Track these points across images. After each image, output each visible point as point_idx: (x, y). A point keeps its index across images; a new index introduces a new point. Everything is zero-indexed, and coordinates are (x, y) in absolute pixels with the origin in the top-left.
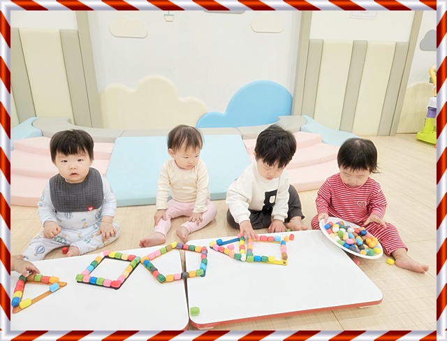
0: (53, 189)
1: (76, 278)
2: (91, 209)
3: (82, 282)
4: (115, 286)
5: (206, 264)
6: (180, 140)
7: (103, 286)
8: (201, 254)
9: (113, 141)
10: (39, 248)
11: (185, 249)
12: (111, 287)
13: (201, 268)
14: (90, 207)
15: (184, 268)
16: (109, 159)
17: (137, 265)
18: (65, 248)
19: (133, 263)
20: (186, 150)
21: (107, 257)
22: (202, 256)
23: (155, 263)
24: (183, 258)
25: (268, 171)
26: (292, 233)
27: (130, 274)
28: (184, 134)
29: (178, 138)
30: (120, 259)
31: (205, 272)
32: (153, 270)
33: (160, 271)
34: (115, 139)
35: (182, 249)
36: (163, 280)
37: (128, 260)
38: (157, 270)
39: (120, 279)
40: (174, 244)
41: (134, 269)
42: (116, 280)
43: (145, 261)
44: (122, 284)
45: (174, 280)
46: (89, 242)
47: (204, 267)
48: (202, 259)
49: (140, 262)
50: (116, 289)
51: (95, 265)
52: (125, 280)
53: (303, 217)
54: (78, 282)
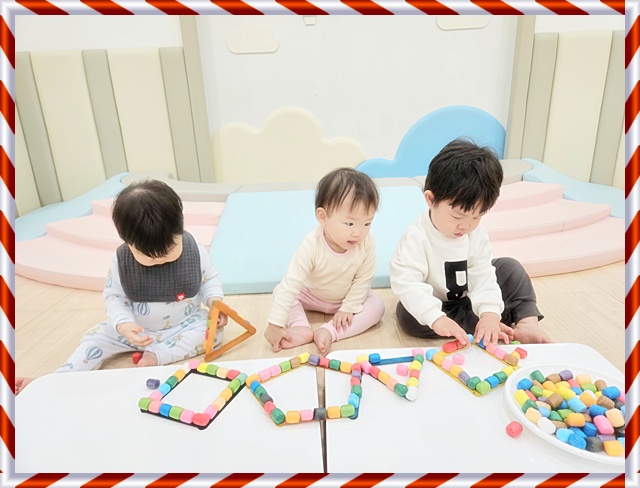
0: (122, 264)
1: (140, 405)
2: (181, 297)
3: (148, 412)
4: (200, 423)
5: (359, 395)
6: (341, 191)
7: (179, 421)
8: (350, 377)
9: (223, 198)
10: (91, 350)
11: (323, 366)
12: (192, 424)
13: (350, 403)
14: (180, 294)
15: (323, 400)
16: (217, 225)
17: (241, 388)
18: (137, 355)
19: (235, 384)
20: (351, 208)
21: (194, 371)
22: (352, 380)
23: (269, 388)
24: (321, 383)
25: (459, 222)
26: (523, 346)
27: (227, 403)
28: (349, 181)
29: (338, 187)
30: (215, 377)
31: (357, 409)
32: (265, 399)
33: (277, 403)
34: (227, 196)
35: (318, 365)
36: (281, 420)
37: (227, 379)
38: (271, 400)
39: (209, 412)
40: (304, 357)
41: (234, 395)
42: (202, 412)
43: (253, 384)
44: (211, 421)
45: (301, 421)
46: (173, 345)
47: (356, 402)
48: (353, 386)
49: (245, 384)
50: (202, 428)
51: (173, 383)
52: (219, 413)
53: (540, 318)
54: (143, 411)
